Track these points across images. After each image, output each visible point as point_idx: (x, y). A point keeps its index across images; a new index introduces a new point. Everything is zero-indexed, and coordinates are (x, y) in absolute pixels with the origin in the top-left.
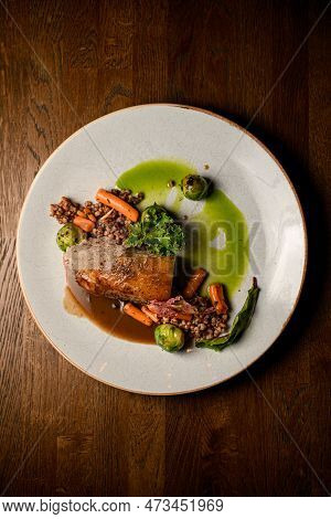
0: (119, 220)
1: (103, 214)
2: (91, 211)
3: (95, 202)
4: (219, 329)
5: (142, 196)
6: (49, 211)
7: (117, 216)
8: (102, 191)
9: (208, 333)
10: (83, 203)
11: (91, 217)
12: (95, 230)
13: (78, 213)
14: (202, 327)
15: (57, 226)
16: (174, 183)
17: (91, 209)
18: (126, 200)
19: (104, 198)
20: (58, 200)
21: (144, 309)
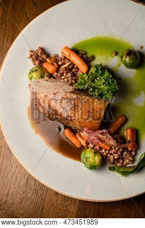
0: (74, 70)
1: (64, 64)
2: (57, 61)
3: (60, 55)
4: (128, 161)
5: (93, 58)
6: (28, 54)
7: (73, 68)
8: (66, 48)
9: (119, 162)
10: (52, 54)
11: (55, 64)
12: (56, 74)
13: (48, 60)
14: (116, 156)
15: (31, 65)
16: (116, 54)
17: (57, 60)
18: (82, 57)
19: (67, 53)
20: (35, 48)
21: (77, 135)
